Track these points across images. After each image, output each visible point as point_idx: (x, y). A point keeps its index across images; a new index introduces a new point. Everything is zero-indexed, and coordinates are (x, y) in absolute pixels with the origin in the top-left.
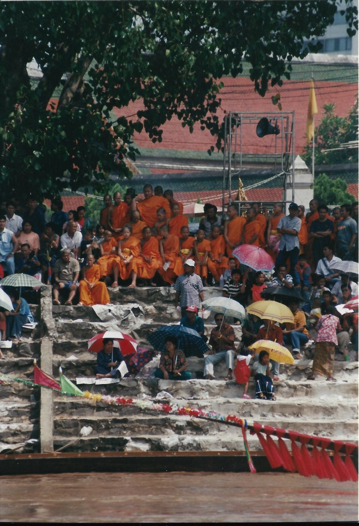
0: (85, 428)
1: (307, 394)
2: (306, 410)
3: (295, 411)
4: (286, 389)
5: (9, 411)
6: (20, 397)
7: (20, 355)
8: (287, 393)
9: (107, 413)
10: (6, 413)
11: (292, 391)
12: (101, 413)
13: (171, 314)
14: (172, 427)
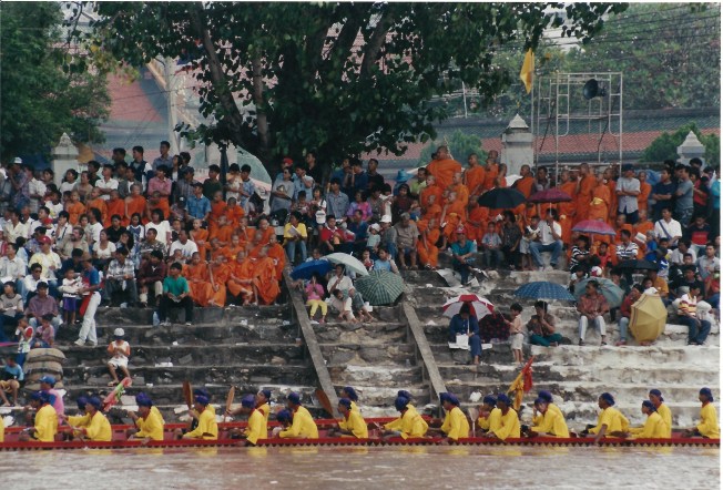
0: (474, 393)
1: (680, 359)
2: (687, 376)
3: (676, 376)
4: (660, 354)
5: (394, 375)
6: (395, 361)
7: (380, 320)
8: (660, 358)
9: (488, 379)
10: (390, 377)
11: (665, 355)
12: (482, 378)
13: (515, 279)
14: (561, 394)
